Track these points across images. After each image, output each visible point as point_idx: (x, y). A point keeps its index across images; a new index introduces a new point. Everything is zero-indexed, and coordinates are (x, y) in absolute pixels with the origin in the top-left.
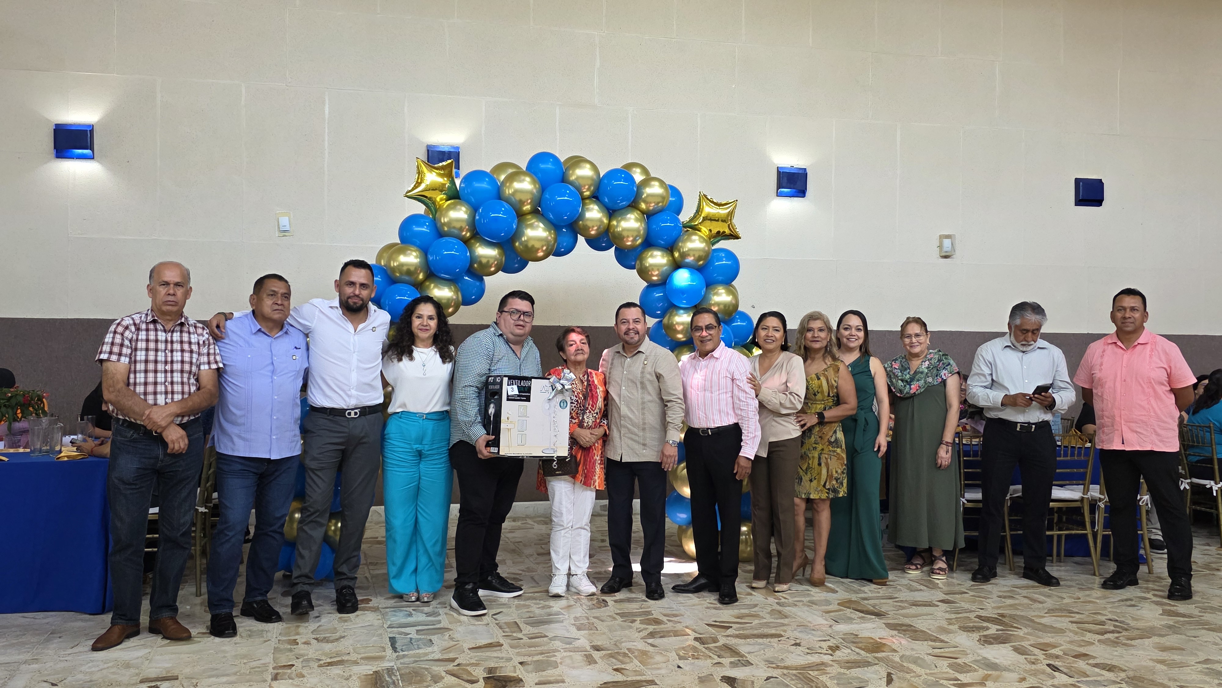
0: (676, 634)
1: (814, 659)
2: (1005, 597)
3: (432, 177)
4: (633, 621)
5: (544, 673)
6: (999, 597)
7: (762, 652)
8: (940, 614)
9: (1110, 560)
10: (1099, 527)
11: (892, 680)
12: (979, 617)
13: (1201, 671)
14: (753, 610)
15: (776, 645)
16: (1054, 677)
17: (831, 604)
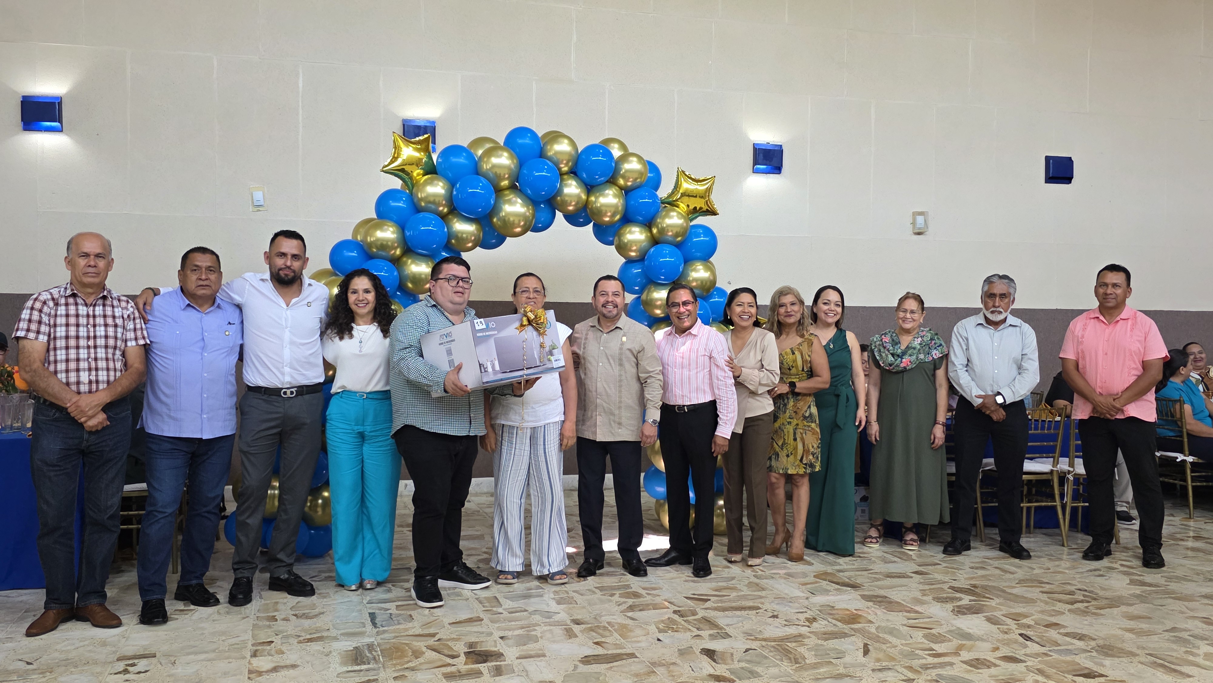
0: (655, 607)
1: (792, 631)
2: (977, 568)
3: (409, 152)
4: (612, 595)
5: (525, 647)
6: (972, 568)
7: (741, 624)
8: (915, 585)
9: (1077, 531)
10: (1067, 499)
11: (869, 650)
12: (952, 588)
13: (1168, 640)
14: (731, 582)
15: (754, 618)
16: (1027, 647)
17: (807, 576)
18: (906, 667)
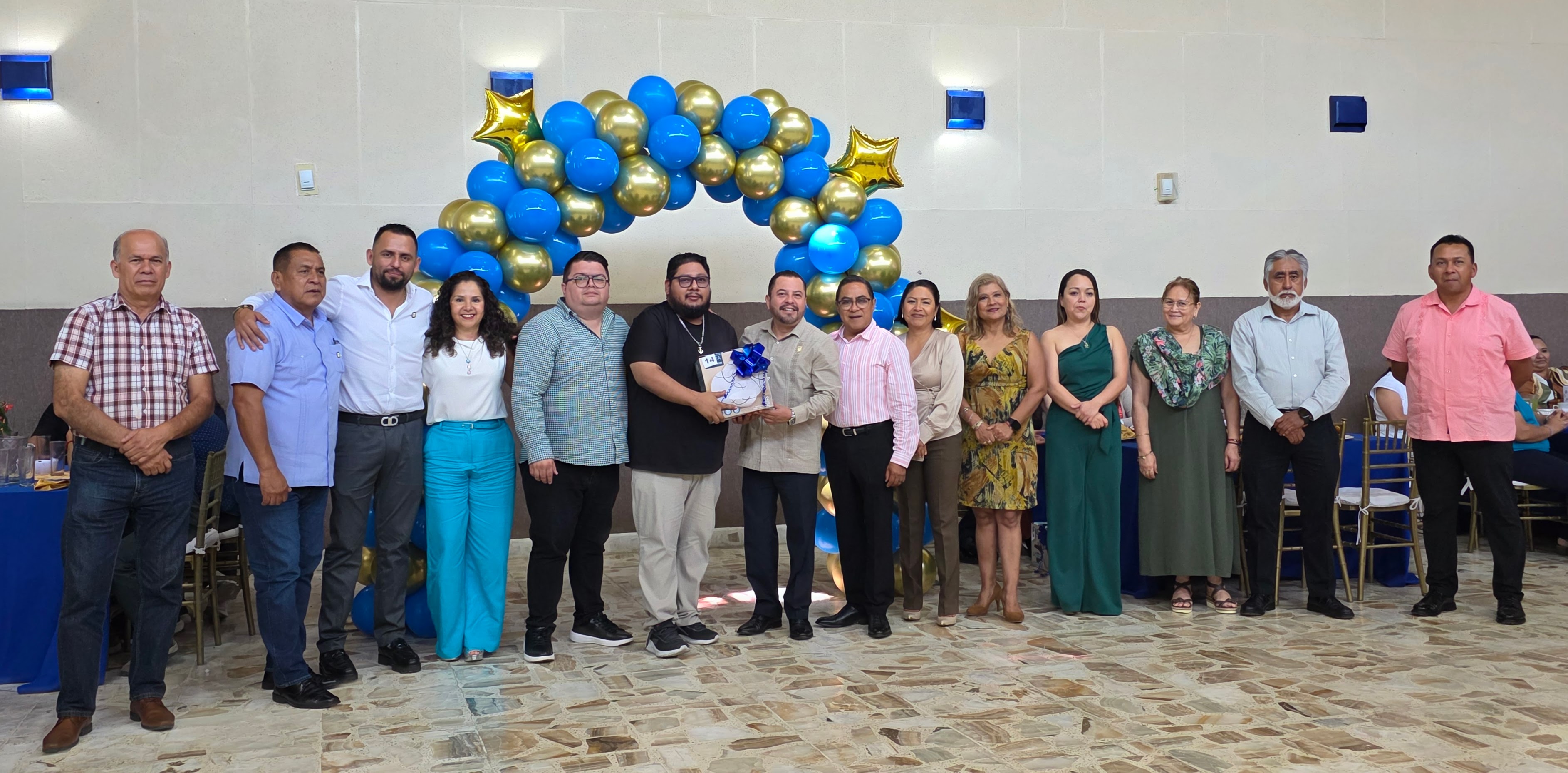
0: (825, 683)
1: (996, 706)
2: (1236, 629)
3: (506, 113)
4: (771, 671)
5: (662, 733)
6: (1230, 628)
7: (932, 700)
8: (1154, 650)
11: (1089, 726)
12: (1203, 653)
13: (1466, 705)
14: (922, 652)
15: (948, 692)
16: (1287, 717)
17: (1019, 643)
18: (1133, 744)
